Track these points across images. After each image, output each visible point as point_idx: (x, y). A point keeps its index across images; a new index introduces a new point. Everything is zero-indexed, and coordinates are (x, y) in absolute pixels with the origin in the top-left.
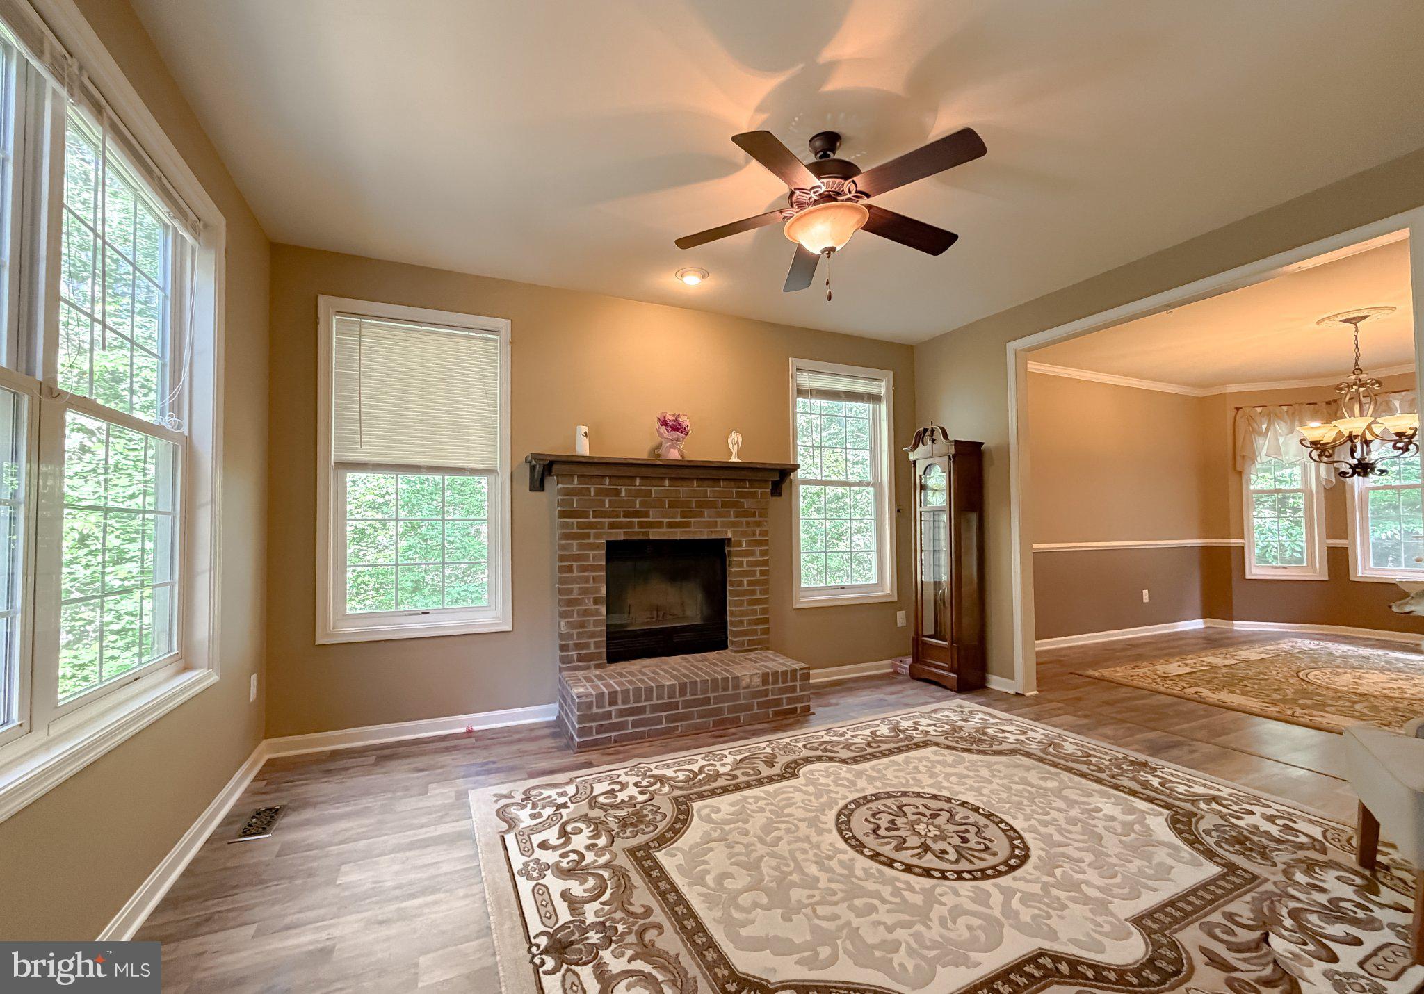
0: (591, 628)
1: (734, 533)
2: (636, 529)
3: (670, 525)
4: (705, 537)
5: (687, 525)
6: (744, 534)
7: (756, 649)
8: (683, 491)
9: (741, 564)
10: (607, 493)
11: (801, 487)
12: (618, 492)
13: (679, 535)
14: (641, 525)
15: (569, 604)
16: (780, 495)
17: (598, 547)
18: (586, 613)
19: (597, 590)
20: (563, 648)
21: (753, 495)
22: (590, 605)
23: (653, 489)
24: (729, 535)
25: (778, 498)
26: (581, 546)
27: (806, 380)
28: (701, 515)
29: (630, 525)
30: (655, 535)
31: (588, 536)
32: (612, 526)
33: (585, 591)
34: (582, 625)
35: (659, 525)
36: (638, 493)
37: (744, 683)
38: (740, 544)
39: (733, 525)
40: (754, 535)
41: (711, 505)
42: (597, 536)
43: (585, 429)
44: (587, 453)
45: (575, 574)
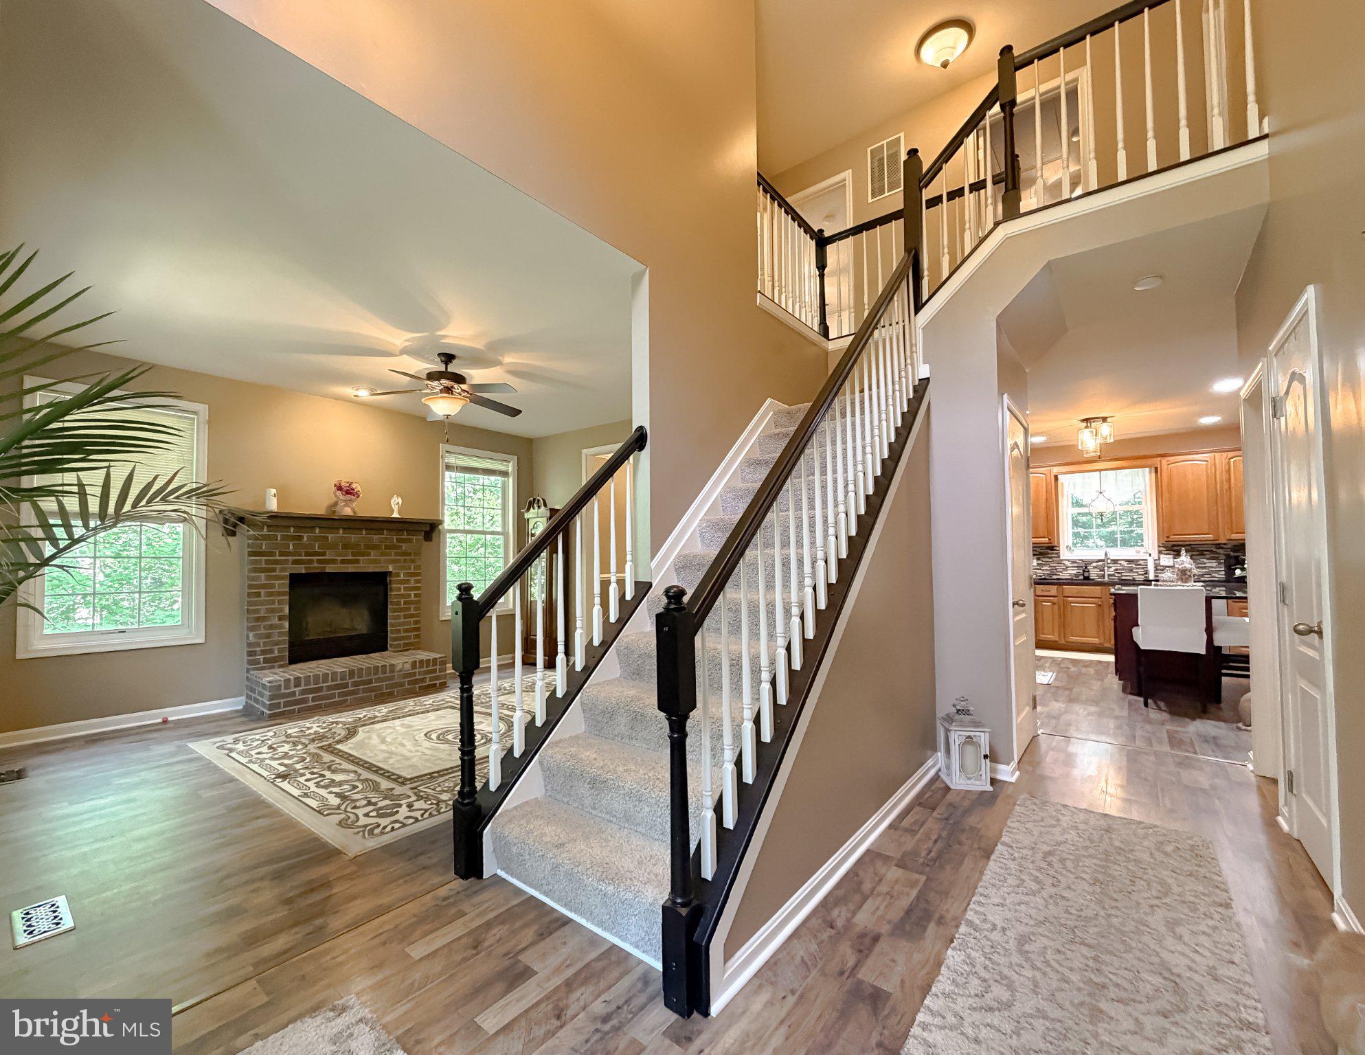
0: (276, 638)
1: (395, 568)
2: (316, 565)
3: (343, 562)
4: (372, 571)
5: (357, 561)
6: (403, 568)
7: (410, 649)
8: (354, 538)
9: (399, 589)
10: (293, 538)
11: (448, 535)
12: (301, 538)
13: (351, 569)
14: (319, 562)
15: (255, 621)
16: (431, 540)
17: (282, 578)
18: (271, 627)
19: (282, 610)
20: (250, 654)
21: (409, 541)
22: (276, 621)
23: (330, 536)
24: (391, 569)
25: (430, 543)
26: (268, 578)
27: (451, 460)
28: (369, 555)
29: (311, 562)
30: (330, 569)
31: (274, 570)
32: (295, 562)
33: (272, 611)
34: (268, 636)
35: (333, 561)
36: (317, 538)
37: (398, 668)
38: (398, 575)
39: (393, 562)
40: (410, 568)
41: (375, 547)
42: (283, 570)
43: (274, 491)
44: (276, 510)
45: (263, 598)
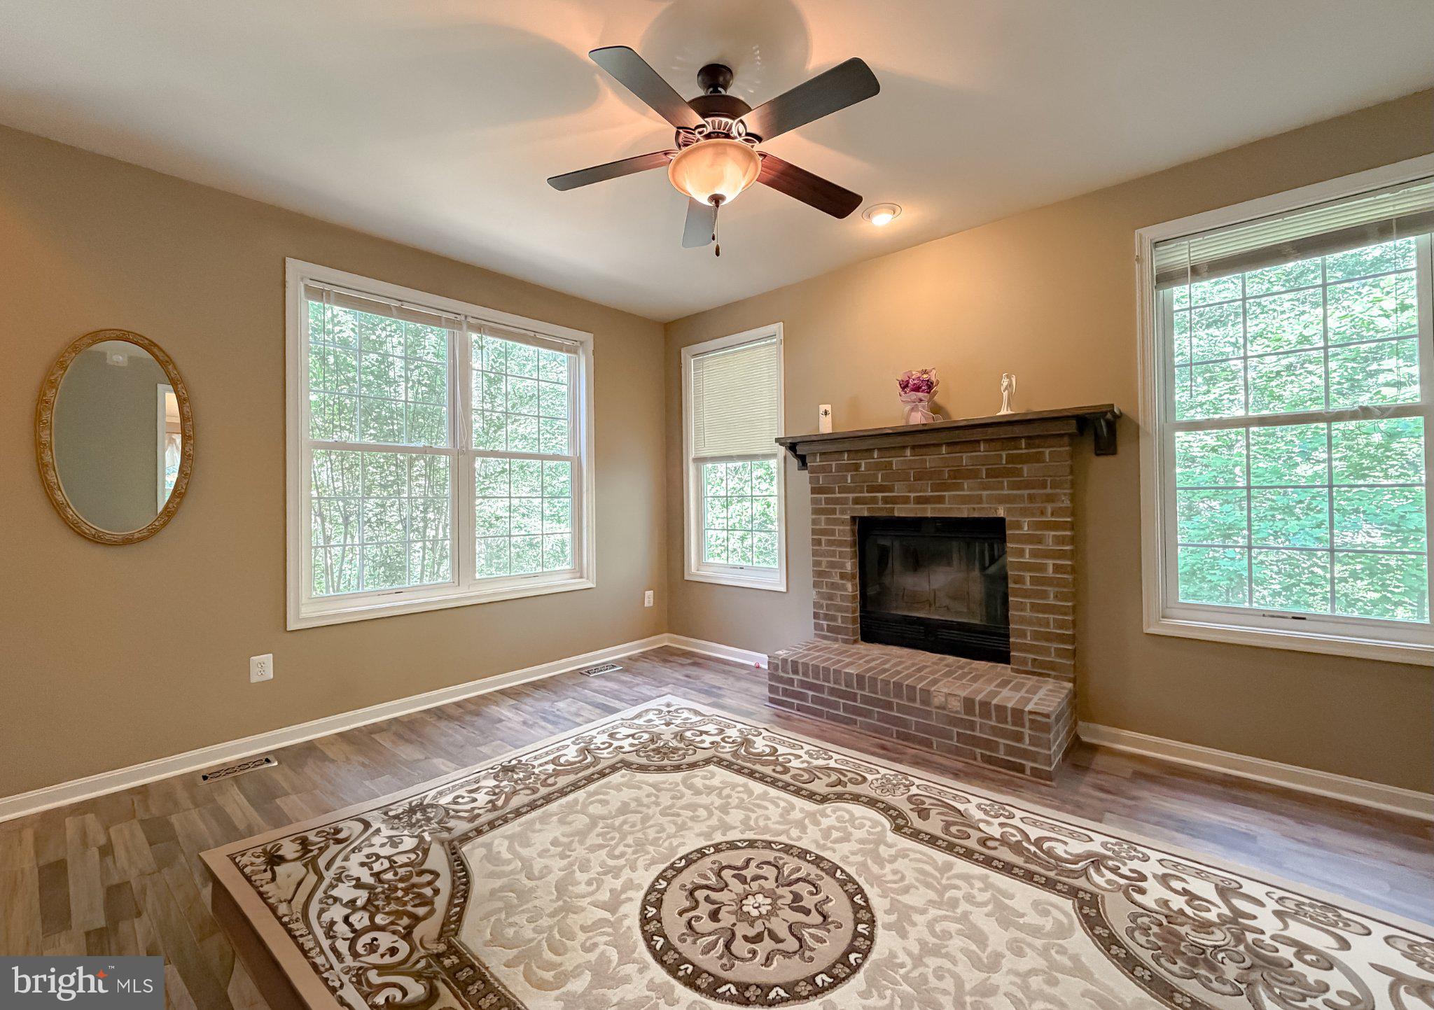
0: (838, 602)
1: (1009, 511)
2: (880, 505)
3: (919, 500)
4: (965, 515)
5: (940, 500)
6: (1024, 512)
7: (1049, 676)
8: (931, 460)
9: (1021, 553)
10: (847, 468)
11: (1180, 437)
12: (857, 467)
13: (929, 511)
14: (885, 500)
15: (819, 575)
16: (1114, 453)
17: (843, 522)
18: (833, 586)
19: (843, 566)
20: (816, 616)
21: (1038, 458)
22: (837, 580)
23: (894, 460)
24: (1001, 513)
26: (828, 521)
27: (1180, 256)
28: (959, 487)
29: (874, 500)
30: (900, 511)
31: (833, 511)
32: (857, 501)
33: (832, 565)
34: (831, 597)
35: (906, 500)
36: (878, 467)
38: (1018, 526)
39: (1002, 500)
40: (1043, 513)
41: (972, 474)
42: (843, 512)
43: (828, 407)
44: (830, 431)
45: (824, 547)
